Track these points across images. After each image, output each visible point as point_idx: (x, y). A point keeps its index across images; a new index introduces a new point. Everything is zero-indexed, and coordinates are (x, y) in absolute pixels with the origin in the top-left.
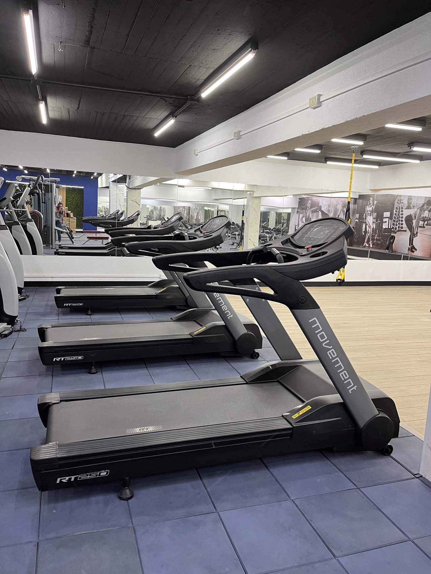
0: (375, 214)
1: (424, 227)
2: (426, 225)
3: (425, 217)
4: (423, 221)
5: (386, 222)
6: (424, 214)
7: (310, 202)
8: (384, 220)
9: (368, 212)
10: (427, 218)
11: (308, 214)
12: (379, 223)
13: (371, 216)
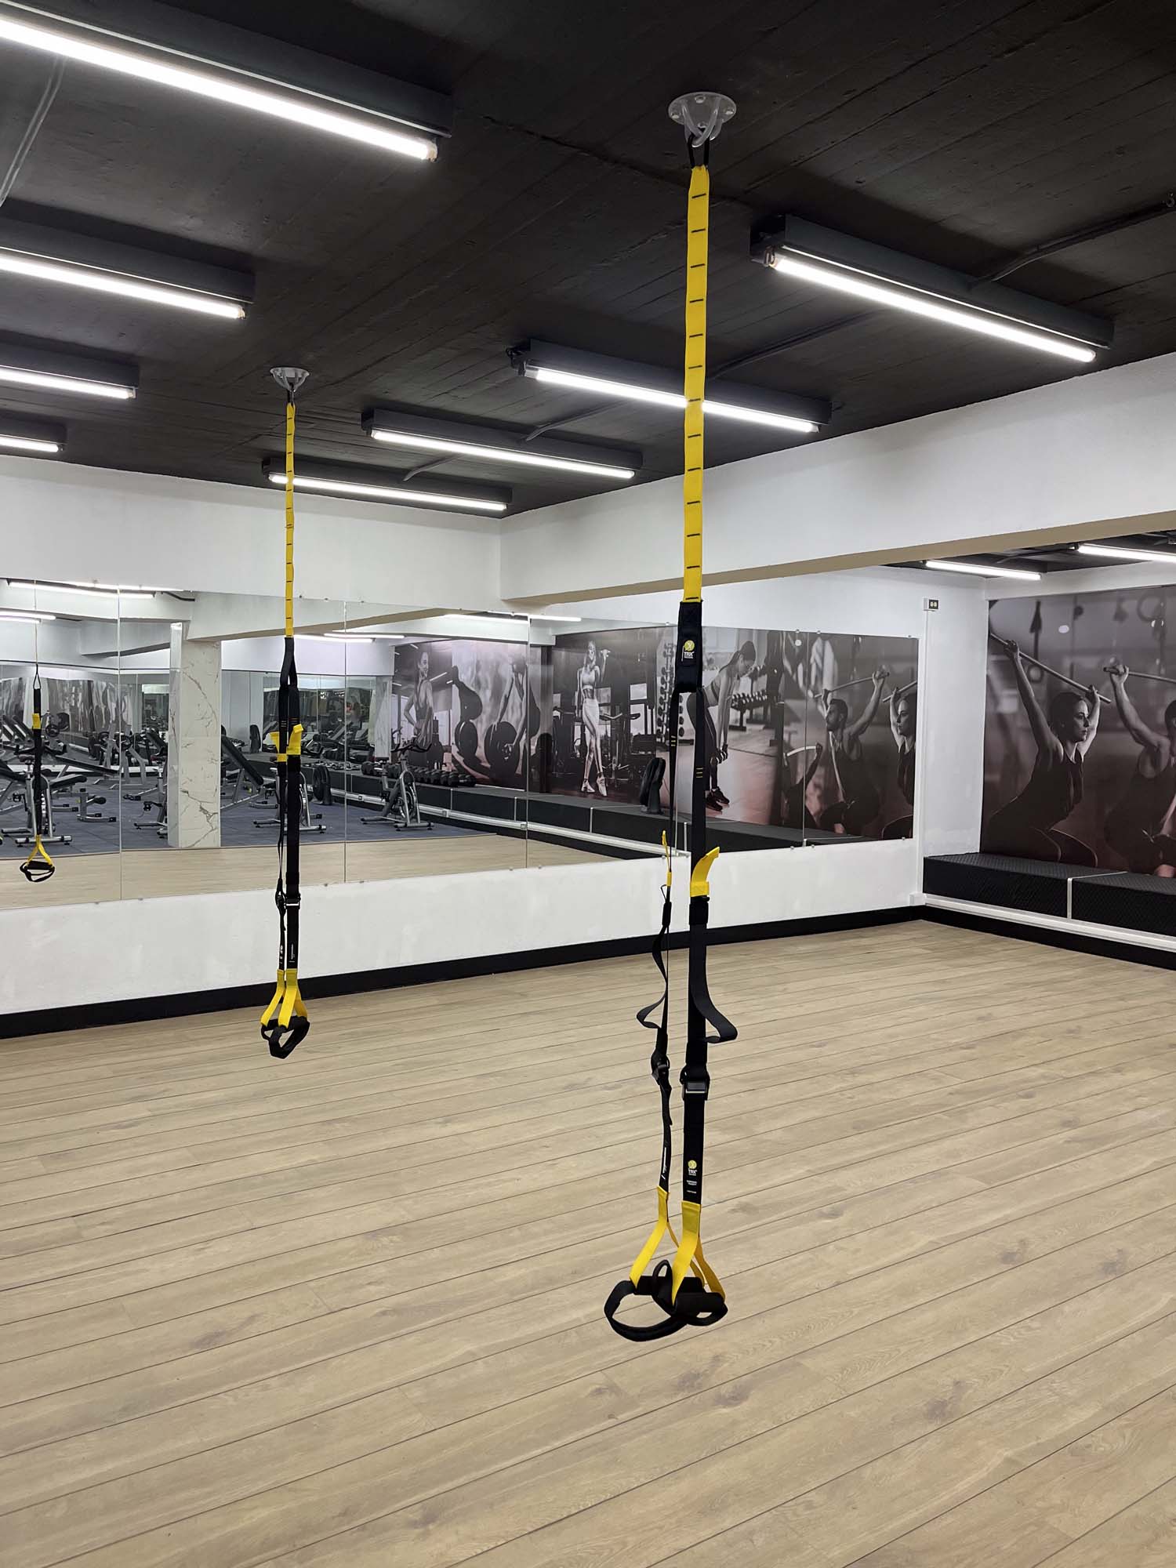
0: (606, 694)
1: (744, 729)
2: (750, 721)
3: (743, 694)
4: (737, 709)
5: (637, 716)
6: (737, 689)
7: (425, 657)
8: (634, 709)
9: (585, 687)
10: (748, 701)
11: (422, 696)
12: (618, 720)
13: (596, 700)
